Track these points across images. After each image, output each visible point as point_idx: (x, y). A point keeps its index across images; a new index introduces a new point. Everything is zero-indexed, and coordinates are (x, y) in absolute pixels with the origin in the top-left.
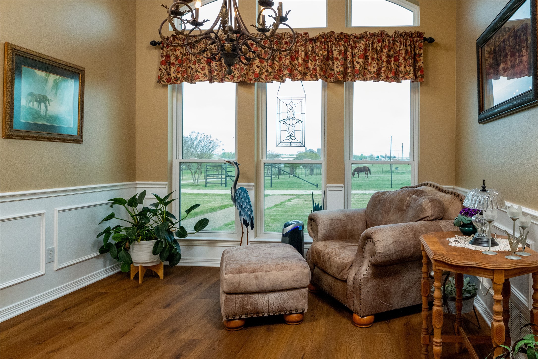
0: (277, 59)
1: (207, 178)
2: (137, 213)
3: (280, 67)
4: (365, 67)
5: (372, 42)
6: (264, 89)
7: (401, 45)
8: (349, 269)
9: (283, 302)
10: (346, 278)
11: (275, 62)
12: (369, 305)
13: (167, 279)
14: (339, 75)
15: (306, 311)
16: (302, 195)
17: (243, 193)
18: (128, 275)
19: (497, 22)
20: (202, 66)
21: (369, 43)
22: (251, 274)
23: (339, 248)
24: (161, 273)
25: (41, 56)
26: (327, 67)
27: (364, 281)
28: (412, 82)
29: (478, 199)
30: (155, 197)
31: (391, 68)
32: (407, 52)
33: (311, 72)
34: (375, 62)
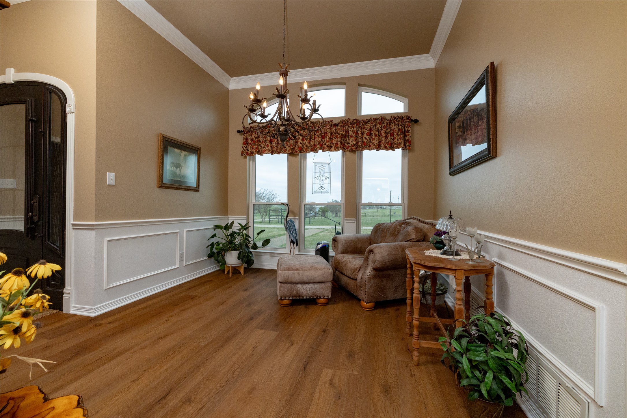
0: (313, 138)
1: (270, 218)
2: (228, 234)
3: (315, 143)
4: (370, 141)
5: (375, 124)
6: (305, 158)
7: (395, 125)
8: (358, 272)
9: (315, 290)
10: (356, 277)
11: (312, 140)
12: (371, 296)
13: (246, 275)
14: (353, 147)
15: (330, 297)
16: (329, 229)
17: (291, 223)
18: (223, 271)
19: (462, 104)
20: (267, 144)
21: (373, 125)
22: (296, 271)
23: (351, 258)
24: (242, 271)
25: (178, 140)
26: (345, 142)
27: (368, 279)
28: (402, 150)
29: (446, 224)
30: (239, 225)
31: (388, 141)
32: (399, 130)
33: (335, 146)
34: (377, 137)
